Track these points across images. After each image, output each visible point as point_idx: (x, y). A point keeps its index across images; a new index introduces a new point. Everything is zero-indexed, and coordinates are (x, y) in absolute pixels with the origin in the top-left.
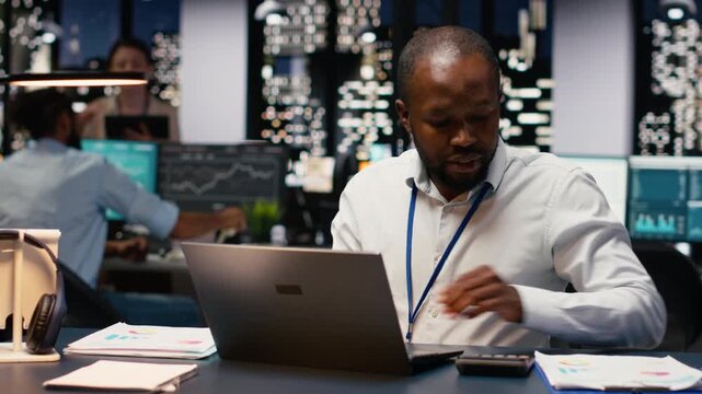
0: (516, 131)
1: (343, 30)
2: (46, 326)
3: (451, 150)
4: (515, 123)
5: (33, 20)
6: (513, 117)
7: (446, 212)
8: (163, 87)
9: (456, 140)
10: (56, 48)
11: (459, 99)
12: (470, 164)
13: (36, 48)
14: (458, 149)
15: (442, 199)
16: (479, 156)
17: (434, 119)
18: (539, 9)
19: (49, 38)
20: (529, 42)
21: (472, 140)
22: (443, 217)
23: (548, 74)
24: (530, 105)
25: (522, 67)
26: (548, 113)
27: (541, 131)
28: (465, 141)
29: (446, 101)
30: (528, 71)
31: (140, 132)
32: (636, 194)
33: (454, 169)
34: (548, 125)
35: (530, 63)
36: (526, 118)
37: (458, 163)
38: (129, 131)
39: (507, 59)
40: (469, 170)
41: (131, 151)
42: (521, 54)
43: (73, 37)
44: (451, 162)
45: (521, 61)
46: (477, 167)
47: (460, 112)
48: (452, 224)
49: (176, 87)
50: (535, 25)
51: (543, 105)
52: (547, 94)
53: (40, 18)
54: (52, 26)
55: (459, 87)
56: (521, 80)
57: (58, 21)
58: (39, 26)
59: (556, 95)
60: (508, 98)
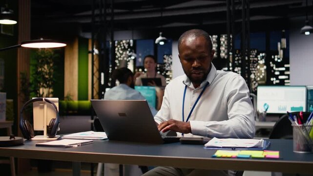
0: (278, 81)
1: (222, 52)
2: (51, 128)
3: (192, 69)
4: (277, 79)
5: (128, 52)
6: (277, 77)
7: (194, 92)
8: (167, 71)
9: (193, 65)
10: (135, 60)
11: (194, 51)
12: (199, 74)
13: (129, 61)
14: (194, 68)
15: (193, 88)
16: (202, 71)
17: (187, 58)
18: (284, 41)
19: (133, 58)
20: (281, 52)
21: (199, 65)
22: (193, 94)
23: (288, 63)
24: (282, 73)
25: (279, 61)
26: (288, 75)
27: (286, 81)
28: (196, 65)
29: (189, 52)
30: (281, 62)
31: (153, 83)
32: (309, 98)
33: (194, 75)
34: (288, 79)
35: (281, 59)
36: (281, 77)
37: (195, 73)
38: (149, 83)
39: (274, 58)
40: (198, 76)
41: (148, 89)
42: (279, 57)
43: (140, 57)
44: (192, 73)
45: (278, 59)
46: (202, 75)
47: (195, 56)
48: (196, 96)
49: (171, 71)
50: (283, 47)
51: (286, 73)
52: (288, 69)
53: (130, 52)
54: (134, 54)
55: (194, 47)
56: (279, 65)
57: (135, 53)
58: (130, 54)
59: (291, 69)
60: (275, 71)
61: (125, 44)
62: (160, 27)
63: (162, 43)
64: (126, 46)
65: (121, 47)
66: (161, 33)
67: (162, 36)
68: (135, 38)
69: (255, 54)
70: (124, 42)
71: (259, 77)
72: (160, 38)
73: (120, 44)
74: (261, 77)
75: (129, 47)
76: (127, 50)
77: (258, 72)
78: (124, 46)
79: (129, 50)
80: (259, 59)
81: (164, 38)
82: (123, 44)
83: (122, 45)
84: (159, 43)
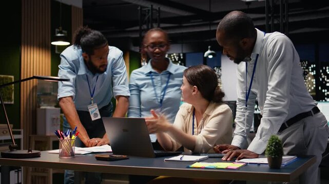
60: (326, 82)
61: (175, 57)
62: (208, 40)
63: (211, 57)
64: (177, 58)
65: (172, 59)
66: (209, 47)
67: (211, 50)
68: (184, 52)
69: (306, 65)
70: (174, 54)
71: (310, 88)
72: (209, 52)
73: (171, 57)
74: (313, 88)
75: (180, 59)
76: (178, 62)
77: (309, 84)
78: (174, 58)
79: (180, 62)
80: (310, 70)
81: (213, 52)
82: (174, 56)
83: (173, 58)
84: (207, 57)
